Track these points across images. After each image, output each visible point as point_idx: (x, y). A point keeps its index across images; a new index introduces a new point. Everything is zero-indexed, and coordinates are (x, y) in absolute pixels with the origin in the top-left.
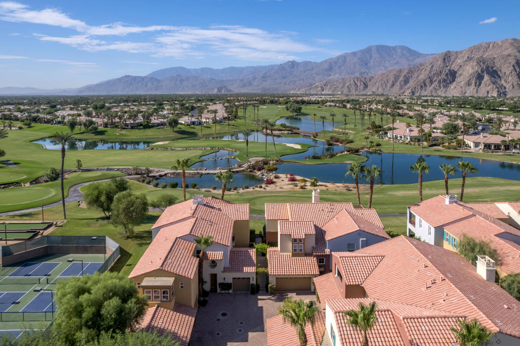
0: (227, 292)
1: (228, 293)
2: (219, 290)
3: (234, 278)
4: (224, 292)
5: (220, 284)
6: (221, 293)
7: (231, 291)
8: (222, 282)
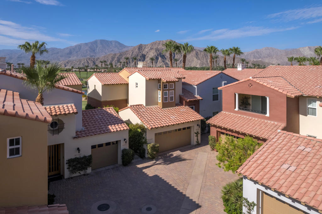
0: (82, 173)
1: (84, 175)
2: (67, 174)
3: (93, 147)
4: (77, 174)
5: (70, 161)
6: (72, 178)
7: (89, 170)
8: (73, 157)
